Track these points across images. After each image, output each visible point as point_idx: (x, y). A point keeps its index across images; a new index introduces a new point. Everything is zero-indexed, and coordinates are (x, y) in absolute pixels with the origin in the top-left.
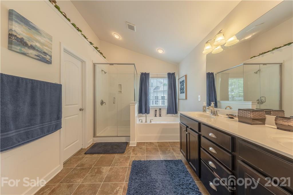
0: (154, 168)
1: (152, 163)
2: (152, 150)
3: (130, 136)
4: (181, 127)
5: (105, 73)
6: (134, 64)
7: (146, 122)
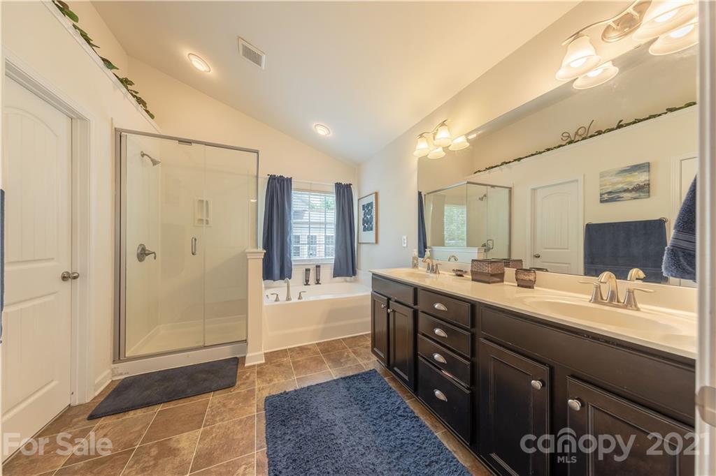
0: (322, 400)
1: (316, 390)
2: (308, 363)
3: (246, 341)
4: (374, 301)
5: (155, 162)
6: (257, 152)
7: (288, 299)
